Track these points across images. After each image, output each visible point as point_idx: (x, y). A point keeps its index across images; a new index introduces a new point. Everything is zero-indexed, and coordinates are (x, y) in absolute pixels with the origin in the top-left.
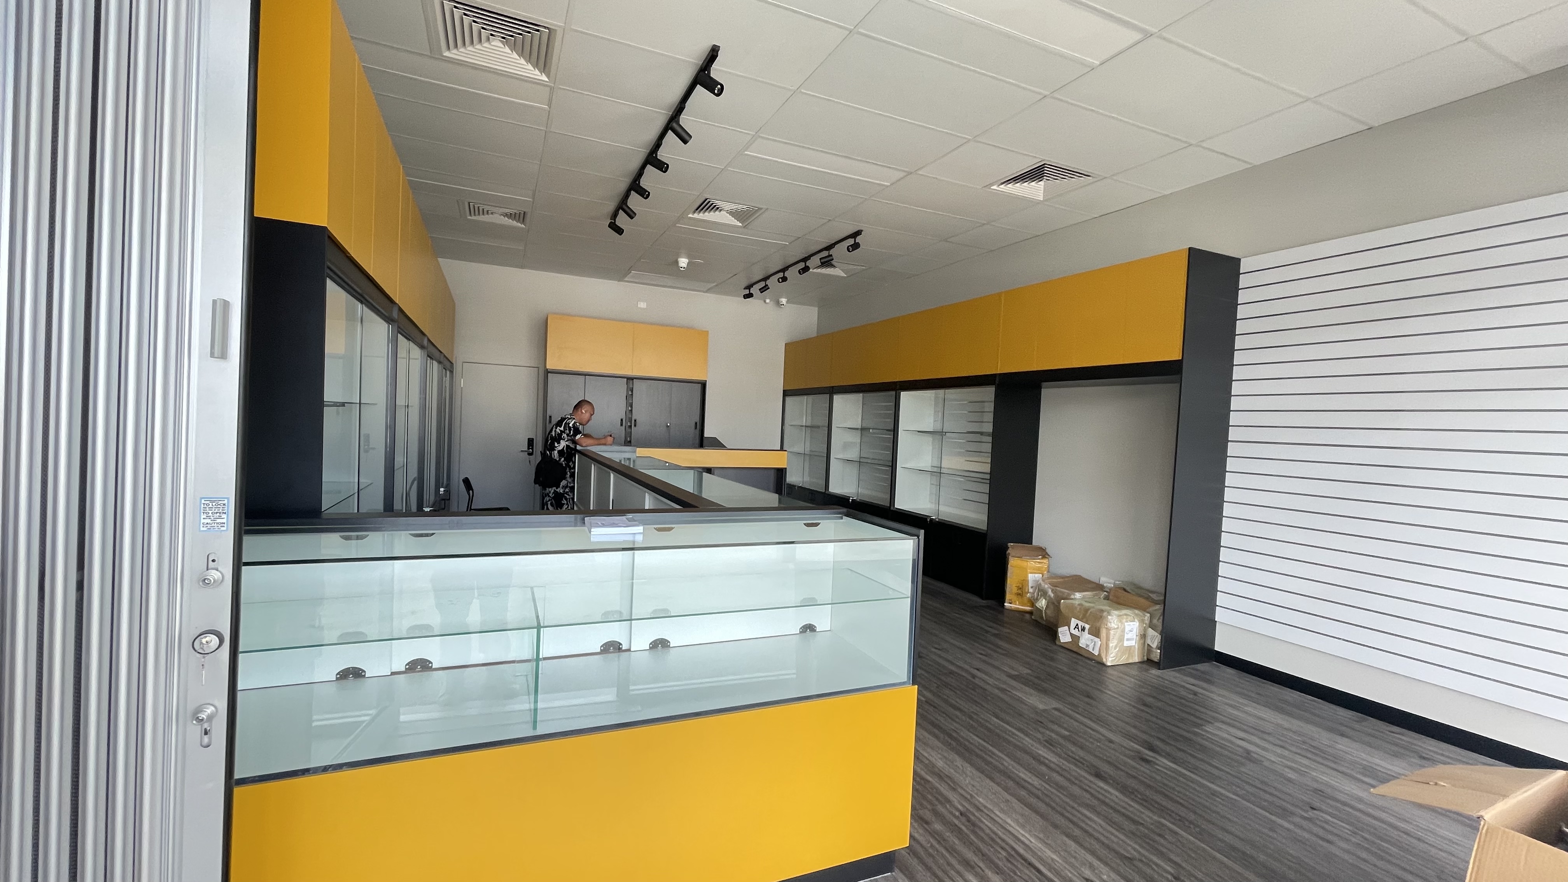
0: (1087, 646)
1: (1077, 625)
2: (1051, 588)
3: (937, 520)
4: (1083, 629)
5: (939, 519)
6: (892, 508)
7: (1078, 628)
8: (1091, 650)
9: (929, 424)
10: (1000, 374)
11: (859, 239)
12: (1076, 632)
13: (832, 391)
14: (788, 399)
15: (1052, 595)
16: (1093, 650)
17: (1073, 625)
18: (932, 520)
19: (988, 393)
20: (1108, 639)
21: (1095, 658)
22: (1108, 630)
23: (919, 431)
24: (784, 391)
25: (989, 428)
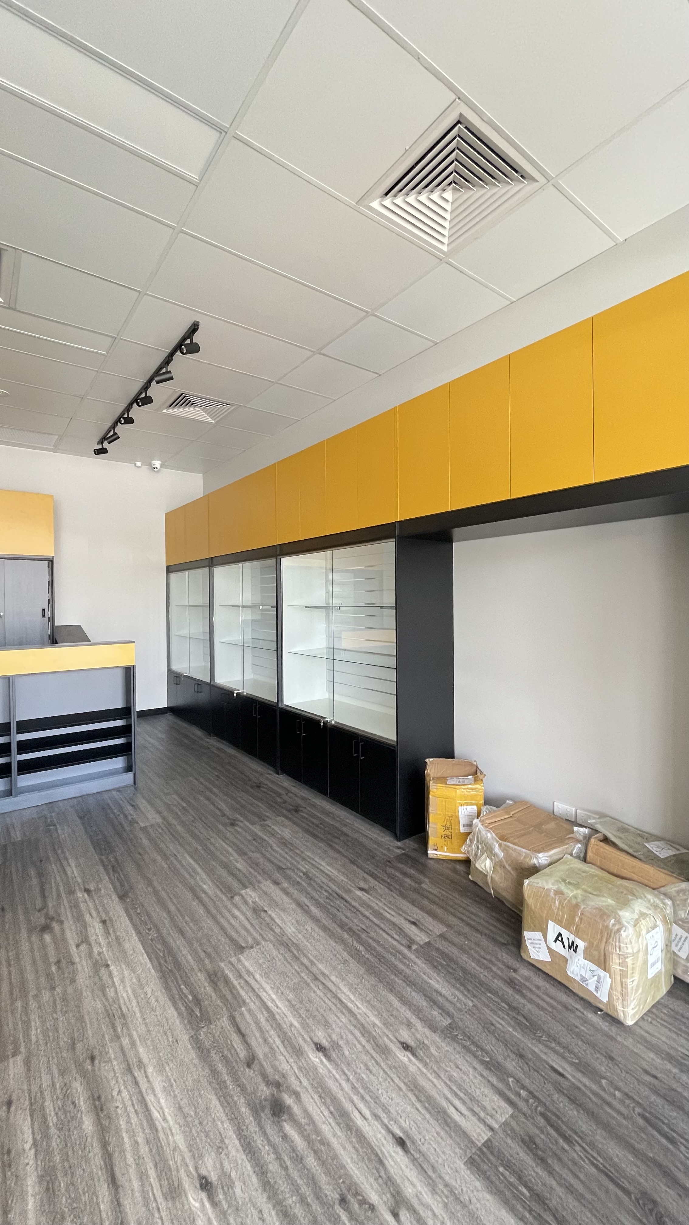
0: (584, 980)
1: (560, 934)
2: (497, 842)
3: (333, 722)
4: (573, 947)
5: (336, 722)
6: (280, 705)
7: (562, 941)
8: (592, 988)
9: (319, 597)
10: (401, 523)
11: (196, 338)
12: (557, 947)
13: (211, 563)
14: (173, 576)
15: (501, 855)
16: (597, 990)
17: (552, 935)
18: (326, 723)
19: (389, 547)
20: (623, 974)
21: (601, 1006)
22: (623, 957)
23: (306, 607)
24: (168, 568)
25: (390, 598)
